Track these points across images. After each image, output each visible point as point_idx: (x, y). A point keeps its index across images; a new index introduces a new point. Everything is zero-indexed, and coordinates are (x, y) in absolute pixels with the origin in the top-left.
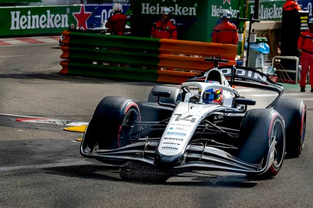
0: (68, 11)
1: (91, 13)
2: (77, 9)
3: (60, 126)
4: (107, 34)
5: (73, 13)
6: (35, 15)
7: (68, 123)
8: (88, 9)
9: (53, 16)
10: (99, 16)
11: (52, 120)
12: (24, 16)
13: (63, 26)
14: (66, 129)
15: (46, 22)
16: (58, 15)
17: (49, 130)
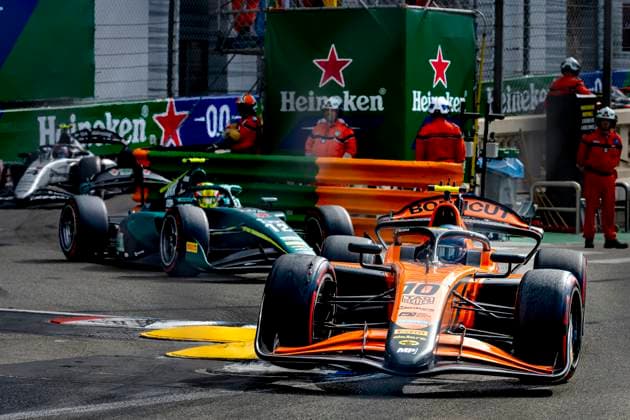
0: (145, 109)
1: (186, 113)
2: (161, 107)
3: (135, 330)
4: (217, 152)
5: (155, 116)
6: (84, 121)
7: (148, 323)
8: (180, 106)
9: (116, 122)
10: (202, 119)
11: (119, 319)
13: (136, 140)
14: (144, 334)
16: (126, 121)
17: (113, 338)
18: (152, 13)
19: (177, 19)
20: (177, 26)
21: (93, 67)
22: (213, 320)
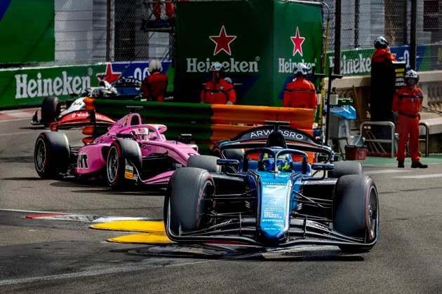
0: (91, 72)
1: (120, 73)
2: (102, 68)
3: (85, 223)
4: (142, 100)
5: (97, 74)
6: (47, 78)
7: (95, 218)
8: (116, 68)
9: (70, 79)
11: (74, 216)
12: (32, 81)
14: (92, 226)
15: (62, 87)
16: (77, 78)
17: (69, 229)
18: (95, 3)
19: (113, 8)
20: (113, 13)
21: (54, 40)
22: (140, 216)
